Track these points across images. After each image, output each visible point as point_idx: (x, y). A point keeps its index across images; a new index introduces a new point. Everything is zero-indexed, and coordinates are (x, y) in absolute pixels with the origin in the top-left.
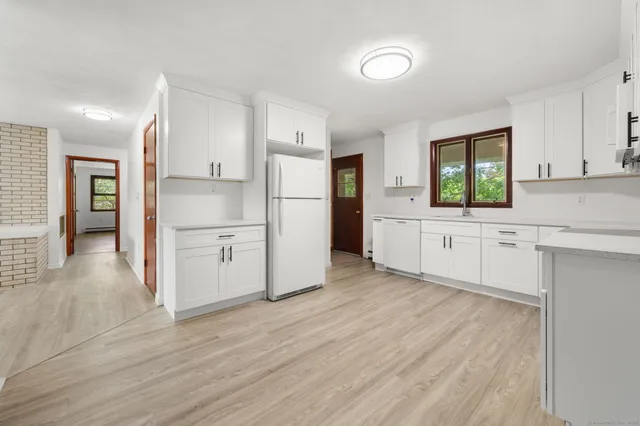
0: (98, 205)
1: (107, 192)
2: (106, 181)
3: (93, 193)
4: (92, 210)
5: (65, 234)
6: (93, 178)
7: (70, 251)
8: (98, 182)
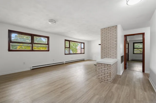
0: (135, 52)
1: (138, 48)
2: (138, 44)
3: (134, 48)
4: (134, 53)
5: (124, 62)
6: (134, 43)
7: (125, 68)
8: (136, 45)
